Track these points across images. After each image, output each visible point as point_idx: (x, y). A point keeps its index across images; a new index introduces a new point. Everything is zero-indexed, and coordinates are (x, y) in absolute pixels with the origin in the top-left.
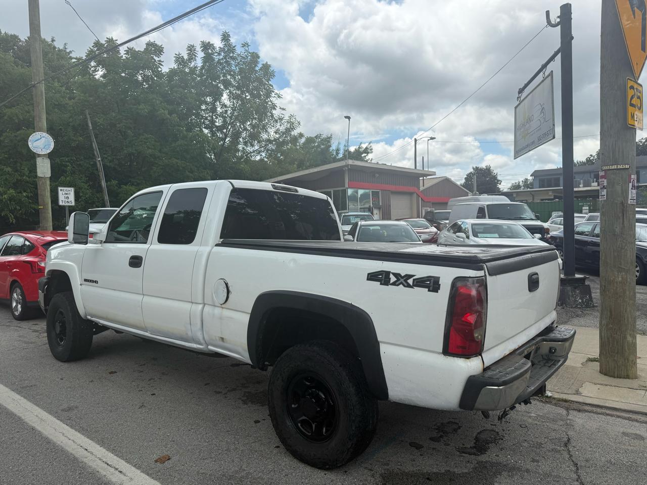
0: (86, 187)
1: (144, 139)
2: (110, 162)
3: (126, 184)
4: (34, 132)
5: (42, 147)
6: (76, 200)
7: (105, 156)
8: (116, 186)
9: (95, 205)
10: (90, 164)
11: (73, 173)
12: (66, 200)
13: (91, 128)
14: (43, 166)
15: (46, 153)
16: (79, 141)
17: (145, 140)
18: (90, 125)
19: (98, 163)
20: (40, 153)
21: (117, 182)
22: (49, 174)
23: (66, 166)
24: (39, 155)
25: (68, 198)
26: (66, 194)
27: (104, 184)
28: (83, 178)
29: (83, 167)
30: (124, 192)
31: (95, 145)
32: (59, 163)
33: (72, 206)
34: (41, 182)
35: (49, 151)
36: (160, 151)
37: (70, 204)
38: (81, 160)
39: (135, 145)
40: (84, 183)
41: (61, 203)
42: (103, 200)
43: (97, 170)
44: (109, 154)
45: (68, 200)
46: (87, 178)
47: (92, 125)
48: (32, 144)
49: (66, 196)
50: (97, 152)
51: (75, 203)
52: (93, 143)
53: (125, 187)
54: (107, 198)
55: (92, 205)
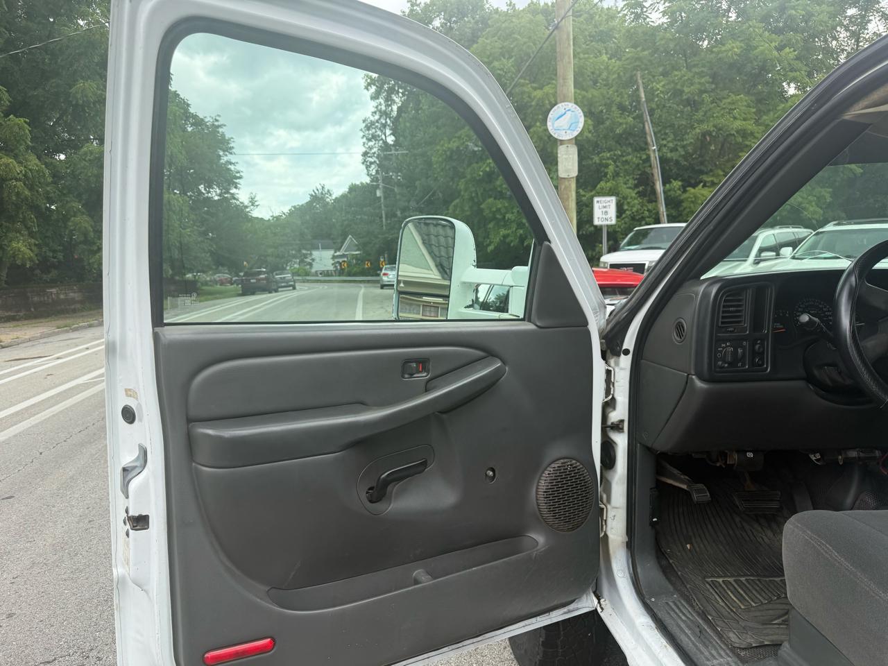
1: (729, 103)
2: (671, 151)
3: (694, 186)
4: (557, 103)
5: (566, 127)
6: (618, 217)
7: (665, 142)
8: (679, 189)
9: (643, 222)
10: (641, 159)
11: (616, 175)
12: (604, 216)
13: (644, 99)
14: (566, 159)
15: (571, 137)
16: (626, 123)
17: (730, 107)
18: (643, 95)
19: (652, 155)
20: (563, 139)
21: (680, 183)
22: (575, 173)
23: (607, 166)
24: (562, 142)
25: (606, 213)
26: (605, 207)
27: (659, 187)
28: (630, 181)
29: (631, 164)
30: (689, 200)
31: (649, 127)
32: (598, 161)
33: (612, 226)
34: (563, 187)
35: (576, 133)
36: (757, 122)
37: (609, 223)
38: (629, 154)
39: (713, 117)
40: (630, 188)
41: (596, 222)
42: (657, 214)
43: (650, 166)
44: (669, 139)
45: (607, 217)
46: (636, 182)
47: (645, 95)
48: (553, 124)
49: (604, 210)
50: (651, 138)
51: (617, 221)
52: (646, 124)
53: (692, 190)
54: (663, 209)
55: (641, 221)
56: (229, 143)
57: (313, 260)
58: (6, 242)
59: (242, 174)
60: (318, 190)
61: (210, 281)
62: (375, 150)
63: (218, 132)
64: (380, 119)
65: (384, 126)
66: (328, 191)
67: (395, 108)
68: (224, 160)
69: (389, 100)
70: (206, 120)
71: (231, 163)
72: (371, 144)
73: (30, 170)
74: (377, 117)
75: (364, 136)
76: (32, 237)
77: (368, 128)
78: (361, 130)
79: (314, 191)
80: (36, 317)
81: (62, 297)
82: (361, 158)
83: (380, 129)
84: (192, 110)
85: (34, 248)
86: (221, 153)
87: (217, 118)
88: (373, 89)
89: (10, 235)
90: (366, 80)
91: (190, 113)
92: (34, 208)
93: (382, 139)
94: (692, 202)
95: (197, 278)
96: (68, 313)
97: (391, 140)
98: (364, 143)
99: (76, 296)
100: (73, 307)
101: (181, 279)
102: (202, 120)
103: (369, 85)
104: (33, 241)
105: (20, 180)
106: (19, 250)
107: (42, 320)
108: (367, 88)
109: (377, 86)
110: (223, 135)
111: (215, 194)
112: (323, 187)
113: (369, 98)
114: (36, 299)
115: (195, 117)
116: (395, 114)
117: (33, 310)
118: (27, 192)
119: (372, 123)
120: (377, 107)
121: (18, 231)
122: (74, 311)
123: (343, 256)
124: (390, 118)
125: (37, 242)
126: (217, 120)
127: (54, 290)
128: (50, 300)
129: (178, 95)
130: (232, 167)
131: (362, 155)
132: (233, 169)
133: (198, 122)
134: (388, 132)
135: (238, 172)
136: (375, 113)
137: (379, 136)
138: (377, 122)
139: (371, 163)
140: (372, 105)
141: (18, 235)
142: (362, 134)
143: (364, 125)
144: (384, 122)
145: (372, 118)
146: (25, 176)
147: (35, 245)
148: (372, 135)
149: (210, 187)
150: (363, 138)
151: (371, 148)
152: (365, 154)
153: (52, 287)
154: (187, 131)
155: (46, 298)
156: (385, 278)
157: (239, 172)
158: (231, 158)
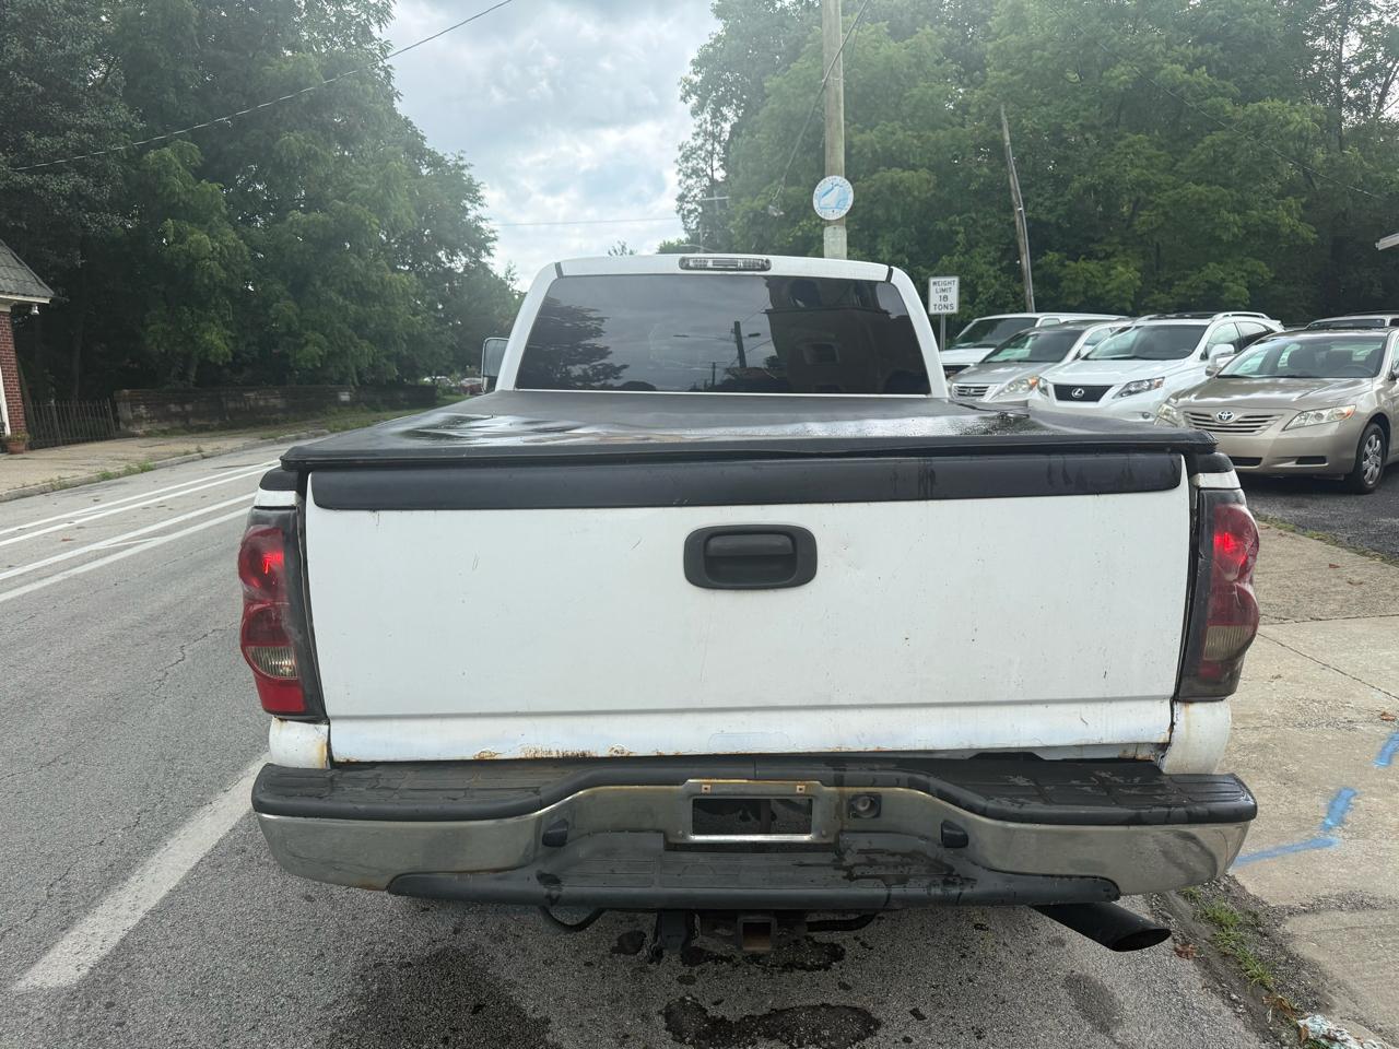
0: (991, 272)
1: (1125, 146)
2: (1049, 212)
3: (1076, 259)
4: (823, 177)
5: (833, 205)
6: (960, 303)
7: (1040, 200)
8: (1057, 263)
10: (1004, 223)
11: (971, 245)
12: (943, 303)
13: (1008, 142)
14: (833, 243)
15: (839, 217)
16: (984, 176)
17: (1126, 150)
18: (1007, 137)
19: (1017, 219)
20: (831, 219)
21: (1058, 255)
23: (957, 234)
24: (829, 223)
25: (946, 298)
26: (944, 290)
27: (1025, 262)
30: (1069, 277)
31: (1014, 182)
32: (946, 228)
35: (844, 212)
37: (949, 311)
41: (933, 310)
42: (1022, 297)
43: (1014, 233)
44: (1047, 195)
45: (946, 303)
46: (998, 255)
48: (819, 202)
49: (943, 294)
50: (1017, 196)
51: (959, 308)
52: (1011, 177)
53: (1073, 264)
54: (1030, 291)
56: (478, 191)
58: (197, 334)
59: (497, 234)
60: (616, 251)
61: (456, 388)
62: (696, 191)
63: (464, 175)
64: (703, 145)
65: (711, 154)
66: (631, 252)
67: (727, 127)
68: (471, 215)
69: (717, 116)
70: (447, 158)
71: (482, 219)
72: (690, 182)
73: (227, 247)
74: (700, 141)
75: (680, 170)
76: (227, 328)
77: (686, 158)
78: (676, 161)
80: (231, 428)
81: (262, 403)
82: (675, 204)
83: (704, 159)
84: (428, 145)
85: (229, 342)
86: (469, 206)
87: (462, 155)
88: (694, 100)
89: (202, 325)
90: (684, 87)
91: (426, 149)
92: (228, 292)
93: (707, 175)
94: (1072, 279)
95: (436, 382)
96: (268, 424)
97: (720, 175)
98: (680, 182)
99: (278, 402)
100: (274, 416)
101: (413, 384)
102: (442, 158)
103: (688, 93)
104: (229, 333)
105: (214, 259)
106: (212, 343)
107: (241, 431)
108: (683, 99)
109: (699, 95)
110: (470, 179)
111: (459, 263)
112: (623, 247)
113: (689, 112)
114: (231, 405)
115: (432, 154)
116: (726, 136)
117: (228, 419)
118: (223, 274)
119: (693, 151)
120: (700, 126)
121: (212, 320)
122: (276, 422)
124: (719, 142)
125: (233, 335)
126: (461, 159)
127: (252, 395)
128: (248, 407)
129: (411, 123)
130: (482, 225)
131: (677, 200)
132: (485, 228)
133: (436, 162)
134: (716, 164)
136: (698, 134)
137: (703, 170)
138: (700, 148)
139: (690, 212)
140: (692, 124)
141: (212, 324)
142: (678, 167)
143: (681, 153)
144: (710, 148)
145: (693, 143)
146: (220, 253)
147: (231, 337)
148: (692, 169)
149: (453, 253)
150: (678, 173)
151: (689, 189)
152: (682, 198)
153: (252, 391)
154: (422, 176)
155: (243, 404)
157: (493, 232)
158: (481, 211)
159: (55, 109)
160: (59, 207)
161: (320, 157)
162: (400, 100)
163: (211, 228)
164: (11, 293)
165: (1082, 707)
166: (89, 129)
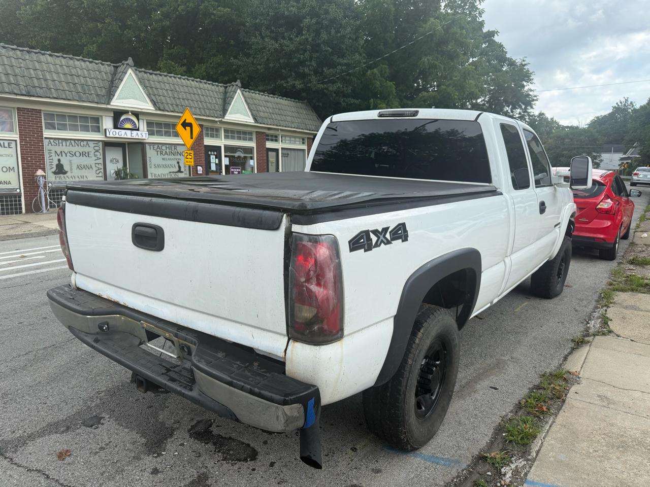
56: (531, 76)
57: (601, 161)
59: (538, 97)
60: (621, 102)
63: (525, 69)
66: (631, 103)
68: (526, 88)
70: (517, 61)
71: (531, 90)
79: (617, 104)
84: (508, 56)
86: (525, 84)
87: (524, 59)
91: (507, 58)
102: (515, 61)
110: (528, 71)
111: (516, 113)
112: (626, 100)
115: (510, 60)
123: (628, 158)
126: (524, 61)
129: (502, 45)
130: (531, 93)
132: (532, 95)
133: (512, 63)
135: (535, 96)
156: (635, 178)
158: (531, 86)
159: (335, 58)
160: (332, 96)
161: (438, 67)
162: (498, 35)
163: (388, 102)
164: (312, 131)
165: (253, 329)
166: (346, 64)
